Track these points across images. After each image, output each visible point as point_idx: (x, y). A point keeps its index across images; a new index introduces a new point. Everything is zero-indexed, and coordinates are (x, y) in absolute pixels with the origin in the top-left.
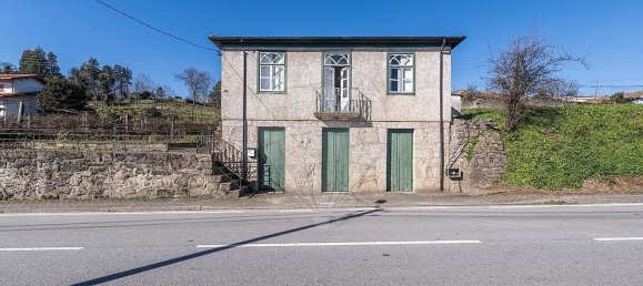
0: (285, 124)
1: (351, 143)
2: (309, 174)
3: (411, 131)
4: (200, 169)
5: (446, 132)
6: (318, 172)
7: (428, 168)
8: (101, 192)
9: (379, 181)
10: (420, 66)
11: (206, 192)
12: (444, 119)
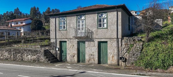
0: (66, 40)
1: (86, 46)
2: (74, 56)
3: (106, 42)
4: (41, 54)
5: (120, 42)
6: (76, 56)
7: (113, 57)
8: (23, 59)
9: (95, 60)
10: (109, 17)
11: (43, 61)
12: (119, 37)
